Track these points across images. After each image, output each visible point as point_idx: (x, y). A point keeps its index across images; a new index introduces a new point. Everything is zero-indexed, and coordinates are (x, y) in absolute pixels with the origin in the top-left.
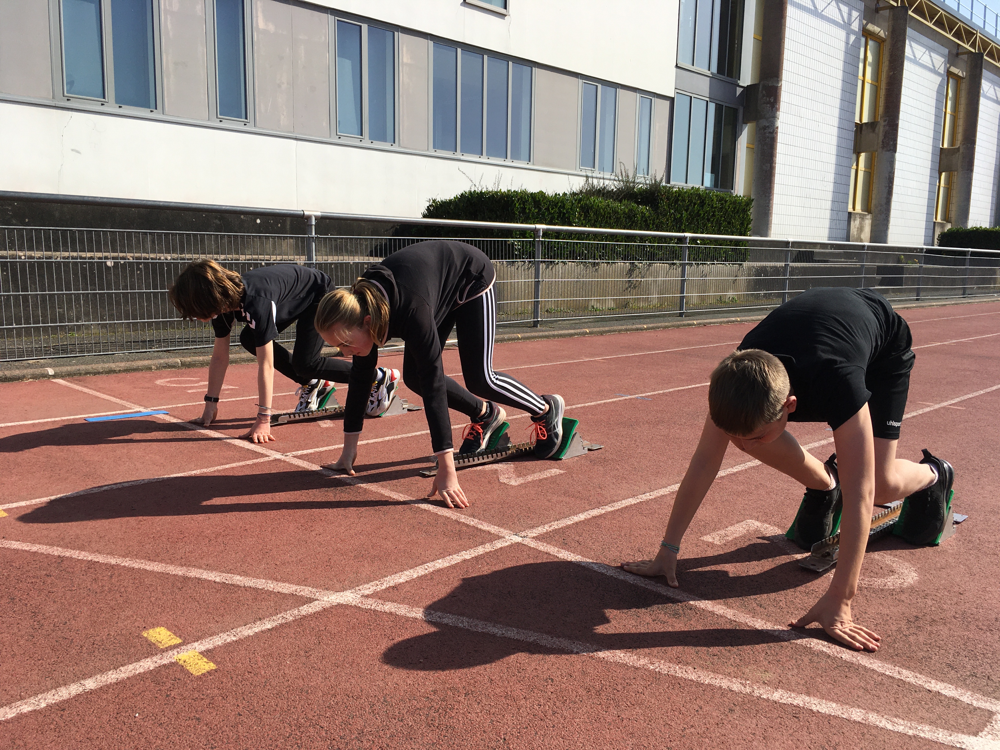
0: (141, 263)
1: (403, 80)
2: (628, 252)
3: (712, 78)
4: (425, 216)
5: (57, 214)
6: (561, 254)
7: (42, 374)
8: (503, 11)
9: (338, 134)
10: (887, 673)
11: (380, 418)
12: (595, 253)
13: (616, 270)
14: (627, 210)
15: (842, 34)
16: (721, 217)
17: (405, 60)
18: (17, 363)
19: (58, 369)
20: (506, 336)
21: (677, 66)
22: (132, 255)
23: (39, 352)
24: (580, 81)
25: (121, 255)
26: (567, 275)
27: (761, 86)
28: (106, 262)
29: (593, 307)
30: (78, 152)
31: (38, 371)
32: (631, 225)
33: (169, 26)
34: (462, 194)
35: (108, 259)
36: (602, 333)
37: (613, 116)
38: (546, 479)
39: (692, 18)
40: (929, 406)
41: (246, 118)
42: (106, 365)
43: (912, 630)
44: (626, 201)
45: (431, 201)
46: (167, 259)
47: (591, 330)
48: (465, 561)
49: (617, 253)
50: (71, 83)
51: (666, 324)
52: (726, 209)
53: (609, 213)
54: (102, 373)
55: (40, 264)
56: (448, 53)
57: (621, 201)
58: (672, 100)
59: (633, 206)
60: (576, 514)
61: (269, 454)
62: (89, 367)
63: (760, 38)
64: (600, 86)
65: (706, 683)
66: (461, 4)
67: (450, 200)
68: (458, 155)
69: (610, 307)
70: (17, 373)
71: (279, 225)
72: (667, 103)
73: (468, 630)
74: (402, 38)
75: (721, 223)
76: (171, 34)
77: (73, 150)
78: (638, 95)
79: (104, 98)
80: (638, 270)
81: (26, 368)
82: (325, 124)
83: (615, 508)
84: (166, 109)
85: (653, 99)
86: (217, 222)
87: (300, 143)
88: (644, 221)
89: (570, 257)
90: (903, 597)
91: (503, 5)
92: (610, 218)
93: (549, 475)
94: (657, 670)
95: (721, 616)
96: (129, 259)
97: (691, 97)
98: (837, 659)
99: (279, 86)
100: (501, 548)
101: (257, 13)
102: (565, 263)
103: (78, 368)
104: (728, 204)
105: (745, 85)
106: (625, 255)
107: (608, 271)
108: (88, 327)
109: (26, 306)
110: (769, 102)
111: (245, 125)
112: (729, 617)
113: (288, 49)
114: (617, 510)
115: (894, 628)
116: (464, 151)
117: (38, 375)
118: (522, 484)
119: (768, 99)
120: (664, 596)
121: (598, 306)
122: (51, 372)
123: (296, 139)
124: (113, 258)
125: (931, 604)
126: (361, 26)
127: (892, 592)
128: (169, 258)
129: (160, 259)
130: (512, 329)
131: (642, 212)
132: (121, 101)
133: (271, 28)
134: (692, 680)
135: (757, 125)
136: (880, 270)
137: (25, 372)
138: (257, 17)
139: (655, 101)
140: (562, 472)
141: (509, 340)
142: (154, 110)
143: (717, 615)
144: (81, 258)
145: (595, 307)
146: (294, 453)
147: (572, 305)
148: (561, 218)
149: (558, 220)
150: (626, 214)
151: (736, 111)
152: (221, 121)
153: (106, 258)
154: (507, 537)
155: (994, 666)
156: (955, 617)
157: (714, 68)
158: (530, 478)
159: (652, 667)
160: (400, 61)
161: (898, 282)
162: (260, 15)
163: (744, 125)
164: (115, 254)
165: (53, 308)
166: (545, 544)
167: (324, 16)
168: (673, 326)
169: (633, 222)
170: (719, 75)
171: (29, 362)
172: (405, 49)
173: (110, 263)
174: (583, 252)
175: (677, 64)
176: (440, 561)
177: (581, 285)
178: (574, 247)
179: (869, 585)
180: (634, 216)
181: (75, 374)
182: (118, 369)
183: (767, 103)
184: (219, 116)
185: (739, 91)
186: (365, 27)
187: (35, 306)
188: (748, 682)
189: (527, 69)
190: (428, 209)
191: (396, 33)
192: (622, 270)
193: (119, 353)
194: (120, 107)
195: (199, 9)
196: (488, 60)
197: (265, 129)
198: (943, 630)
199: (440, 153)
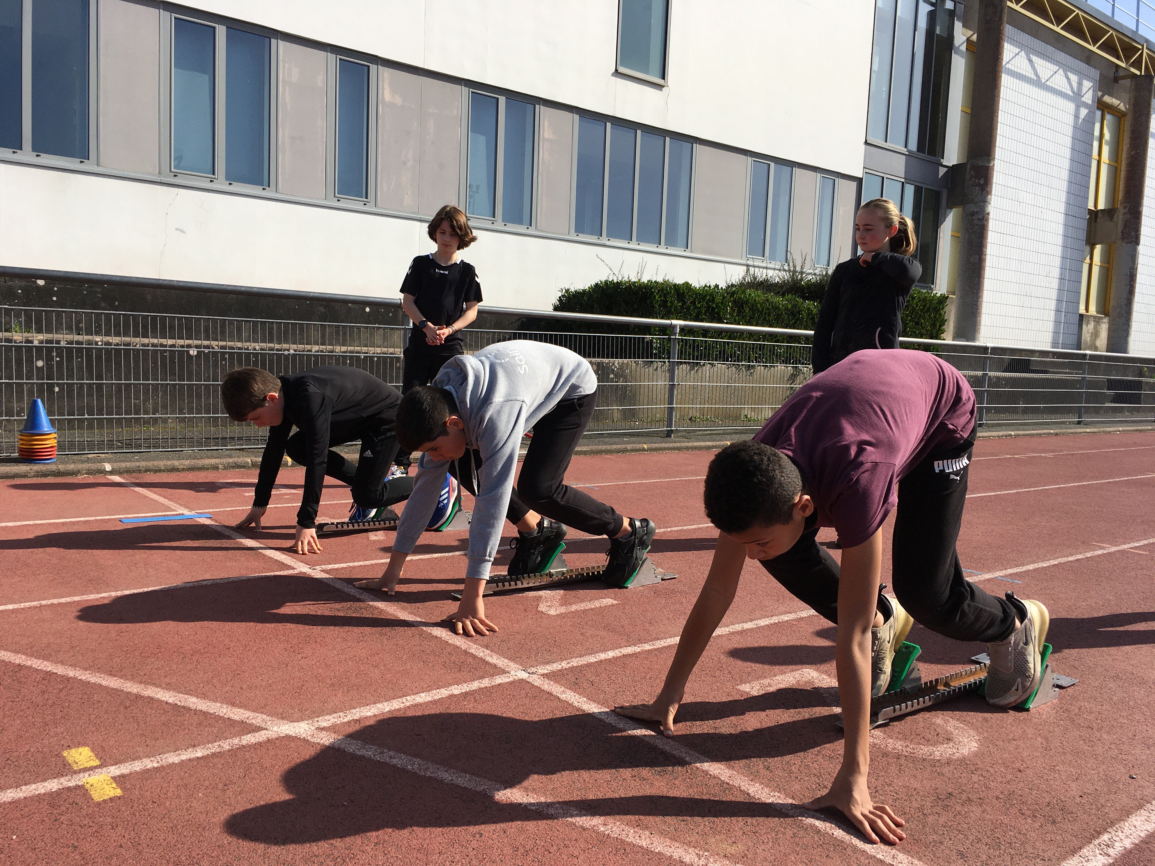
0: (226, 353)
1: (543, 157)
2: (790, 354)
3: (910, 155)
4: (556, 309)
5: (149, 297)
6: (709, 354)
7: (99, 470)
8: (660, 81)
10: (878, 856)
11: (440, 533)
12: (750, 354)
13: (776, 374)
14: (790, 306)
15: (1071, 107)
16: (907, 316)
17: (546, 135)
18: (75, 457)
19: (116, 465)
20: (629, 447)
21: (866, 143)
22: (216, 343)
23: (101, 446)
24: (750, 159)
25: (206, 343)
26: (715, 378)
27: (969, 166)
28: (188, 351)
29: (746, 416)
30: (183, 232)
31: (93, 466)
32: (795, 323)
33: (287, 100)
34: (597, 284)
35: (191, 347)
37: (787, 198)
38: (592, 609)
39: (885, 89)
40: (1104, 548)
41: (367, 198)
42: (169, 463)
43: (938, 809)
44: (790, 296)
45: (564, 291)
46: (255, 349)
48: (452, 696)
49: (777, 355)
50: (179, 158)
52: (913, 307)
53: (768, 309)
54: (164, 471)
55: (118, 351)
56: (597, 127)
57: (783, 295)
58: (860, 181)
59: (797, 301)
60: (604, 650)
61: (295, 567)
62: (150, 464)
63: (969, 111)
64: (772, 165)
65: (657, 851)
66: (613, 75)
67: (584, 291)
68: (604, 240)
69: (766, 417)
70: (71, 467)
71: (391, 315)
72: (854, 185)
73: (416, 773)
74: (543, 111)
75: (908, 324)
76: (289, 106)
77: (177, 229)
78: (819, 175)
79: (214, 174)
80: (802, 375)
81: (83, 462)
83: (655, 647)
84: (280, 187)
85: (837, 180)
86: (322, 309)
88: (811, 319)
89: (720, 358)
90: (945, 770)
91: (661, 75)
92: (769, 315)
93: (598, 605)
94: (606, 833)
95: (715, 777)
96: (213, 348)
97: (883, 178)
98: (827, 835)
99: (405, 163)
100: (500, 684)
101: (383, 85)
102: (712, 364)
103: (138, 464)
104: (915, 301)
105: (951, 165)
106: (787, 357)
107: (765, 376)
108: (165, 421)
109: (100, 396)
110: (979, 185)
111: (365, 204)
112: (723, 779)
113: (415, 124)
114: (655, 650)
115: (915, 805)
116: (610, 235)
117: (94, 470)
118: (562, 614)
119: (977, 181)
120: (659, 749)
121: (752, 415)
122: (108, 467)
123: (420, 220)
124: (197, 347)
125: (976, 780)
126: (498, 99)
127: (935, 763)
128: (257, 348)
129: (247, 349)
130: (640, 438)
131: (809, 309)
132: (232, 177)
133: (398, 100)
134: (641, 847)
135: (964, 209)
136: (1112, 384)
137: (80, 466)
138: (383, 89)
139: (839, 182)
140: (615, 602)
141: (632, 450)
142: (267, 188)
143: (710, 775)
144: (162, 345)
145: (749, 416)
146: (323, 567)
147: (721, 413)
148: (710, 314)
149: (706, 315)
150: (789, 310)
151: (937, 195)
152: (338, 200)
153: (189, 346)
154: (512, 673)
155: (1016, 858)
156: (997, 798)
157: (913, 145)
158: (574, 608)
159: (602, 829)
160: (541, 136)
161: (1136, 399)
162: (386, 86)
163: (948, 210)
164: (198, 342)
165: (128, 397)
166: (552, 683)
167: (457, 88)
169: (798, 319)
170: (919, 153)
171: (89, 456)
172: (546, 123)
173: (193, 352)
174: (735, 353)
175: (866, 140)
176: (423, 695)
177: (733, 391)
178: (724, 346)
179: (911, 753)
180: (798, 312)
181: (134, 471)
182: (182, 467)
183: (976, 186)
184: (337, 195)
185: (942, 171)
186: (502, 100)
187: (110, 397)
188: (706, 854)
189: (686, 145)
190: (560, 300)
191: (537, 106)
192: (782, 375)
193: (187, 450)
194: (230, 184)
195: (320, 80)
196: (641, 135)
197: (386, 209)
198: (976, 811)
199: (582, 238)
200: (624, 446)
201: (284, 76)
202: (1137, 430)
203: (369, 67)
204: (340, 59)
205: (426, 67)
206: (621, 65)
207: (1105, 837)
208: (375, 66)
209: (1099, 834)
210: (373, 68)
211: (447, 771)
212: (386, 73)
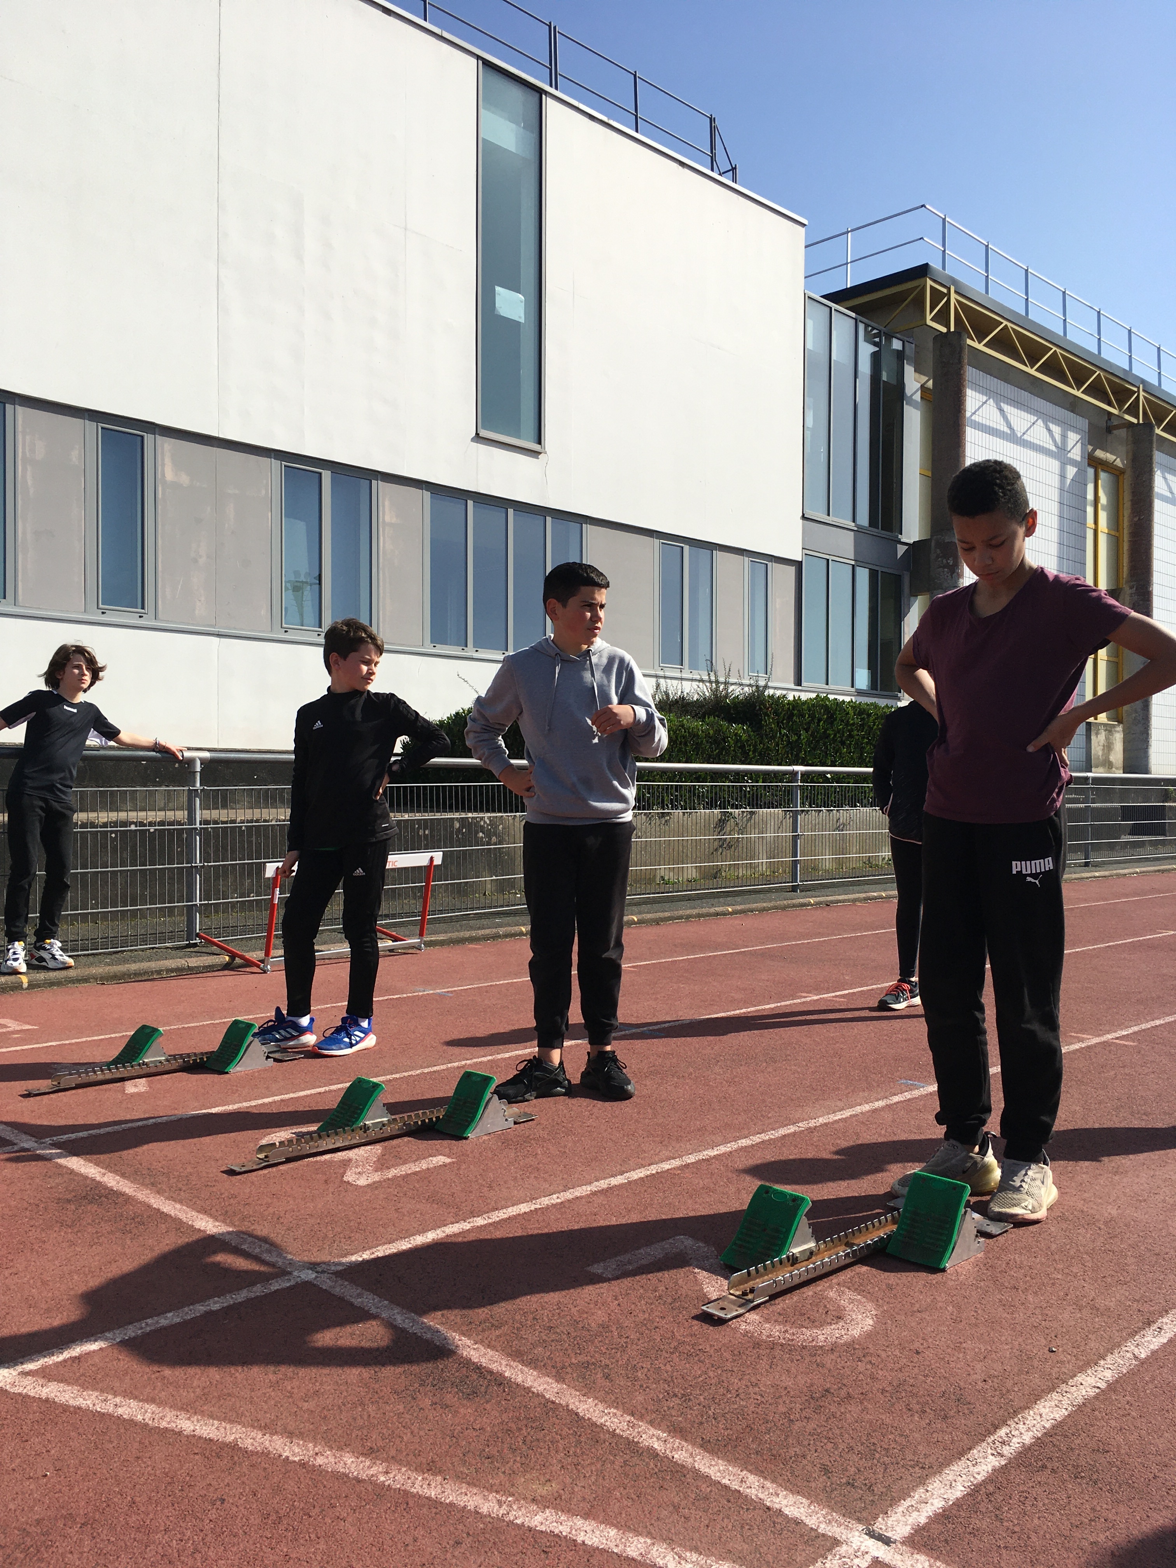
1: (384, 547)
2: (716, 794)
3: (859, 531)
8: (536, 447)
9: (284, 625)
11: (227, 1076)
12: (663, 797)
13: (698, 821)
14: (711, 732)
15: (1054, 465)
16: (863, 738)
17: (387, 519)
21: (804, 517)
24: (657, 541)
27: (933, 544)
29: (663, 878)
32: (719, 755)
33: (30, 482)
34: (457, 713)
36: (657, 922)
37: (708, 590)
39: (823, 449)
40: (1082, 1040)
41: (143, 608)
44: (712, 718)
47: (640, 917)
48: (210, 1313)
49: (699, 796)
51: (765, 905)
52: (869, 726)
53: (684, 737)
56: (453, 507)
57: (703, 718)
58: (799, 565)
59: (721, 726)
60: (424, 1231)
63: (930, 474)
64: (686, 548)
66: (473, 440)
68: (470, 652)
69: (690, 877)
72: (792, 570)
74: (382, 488)
75: (864, 748)
76: (32, 491)
78: (746, 559)
80: (732, 820)
82: (264, 612)
83: (490, 1221)
84: (21, 598)
85: (770, 564)
87: (223, 640)
88: (740, 747)
90: (828, 1360)
91: (536, 438)
92: (685, 744)
97: (828, 560)
99: (195, 561)
100: (276, 1291)
101: (163, 459)
104: (871, 719)
105: (911, 541)
106: (712, 798)
107: (685, 823)
110: (947, 566)
111: (140, 617)
113: (209, 509)
114: (490, 1224)
115: (782, 1409)
116: (478, 645)
118: (374, 1183)
119: (944, 561)
121: (670, 876)
123: (219, 635)
125: (862, 1370)
126: (320, 474)
127: (815, 1351)
130: (518, 918)
131: (736, 735)
133: (185, 479)
136: (1127, 813)
138: (163, 465)
139: (773, 567)
140: (448, 1160)
142: (2, 600)
145: (666, 878)
146: (55, 1138)
150: (711, 738)
151: (898, 579)
152: (103, 613)
154: (296, 1273)
157: (864, 519)
158: (392, 1173)
160: (381, 520)
162: (168, 461)
163: (912, 598)
166: (346, 1283)
167: (265, 461)
168: (776, 908)
169: (724, 748)
170: (870, 529)
172: (387, 503)
175: (803, 515)
176: (170, 1315)
177: (643, 847)
180: (724, 740)
183: (944, 567)
184: (101, 606)
185: (901, 550)
186: (326, 475)
188: (510, 1499)
189: (574, 526)
191: (374, 482)
192: (707, 822)
195: (75, 456)
196: (514, 514)
197: (172, 622)
198: (854, 1409)
199: (441, 649)
200: (494, 930)
201: (24, 452)
202: (1159, 871)
203: (142, 437)
204: (102, 428)
205: (221, 436)
206: (484, 428)
207: (1002, 1432)
208: (151, 437)
209: (996, 1428)
210: (149, 438)
211: (189, 1419)
212: (167, 445)
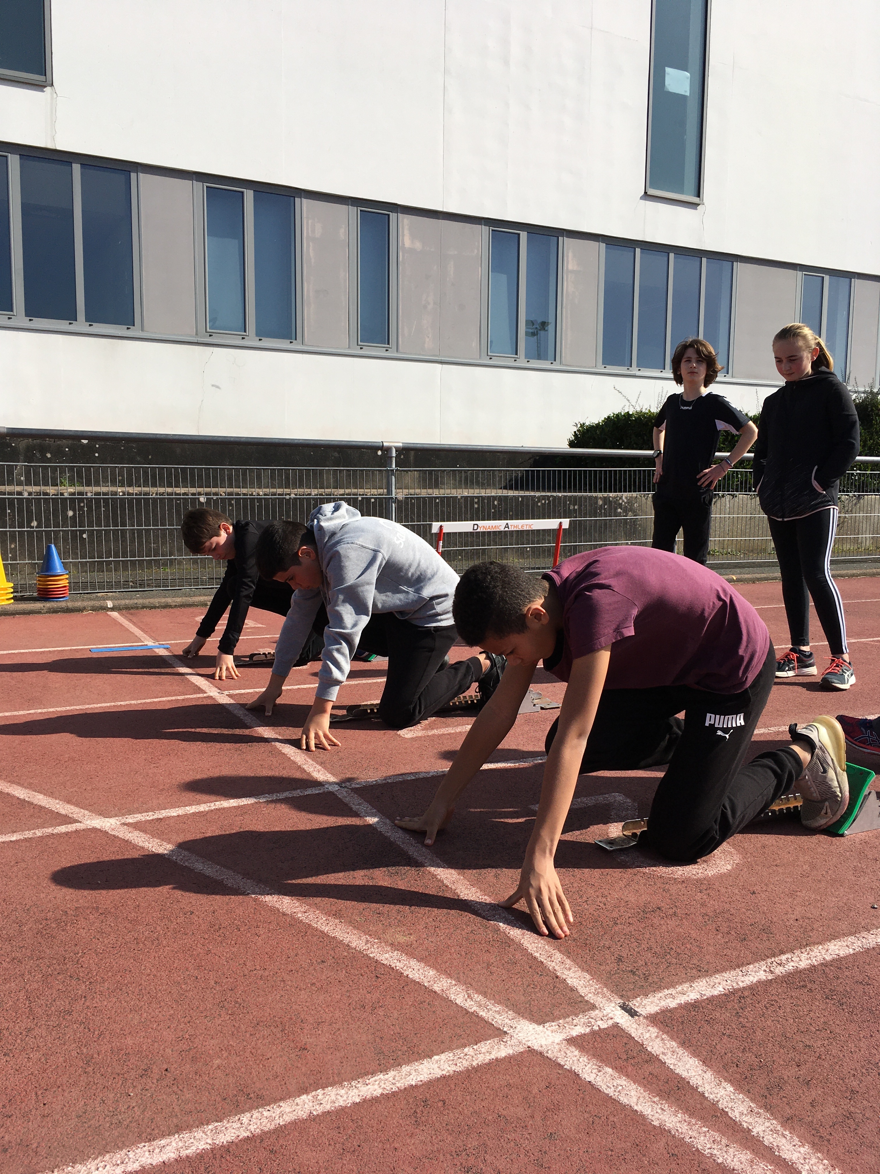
0: (232, 499)
1: (567, 290)
4: (572, 444)
6: (728, 484)
7: (102, 607)
8: (695, 200)
9: (489, 354)
17: (570, 267)
18: (86, 596)
19: (117, 603)
22: (224, 490)
23: (110, 585)
24: (800, 273)
25: (214, 490)
26: (736, 509)
28: (199, 499)
30: (218, 387)
31: (97, 603)
33: (312, 254)
36: (753, 581)
37: (845, 313)
41: (388, 344)
42: (163, 600)
45: (579, 426)
46: (259, 495)
47: (739, 576)
50: (213, 320)
51: (855, 572)
54: (158, 607)
55: (138, 501)
56: (625, 254)
61: (207, 691)
62: (146, 601)
64: (827, 278)
66: (641, 198)
68: (634, 371)
70: (79, 604)
71: (402, 457)
74: (567, 243)
76: (313, 261)
77: (213, 386)
79: (245, 332)
81: (91, 599)
82: (475, 344)
84: (306, 340)
86: (336, 454)
87: (445, 366)
89: (742, 488)
91: (696, 193)
96: (221, 495)
99: (425, 307)
100: (310, 795)
101: (403, 232)
103: (136, 601)
108: (180, 562)
109: (124, 540)
111: (387, 350)
113: (435, 267)
116: (640, 365)
117: (97, 607)
122: (110, 604)
123: (442, 363)
124: (207, 494)
126: (519, 234)
128: (261, 493)
129: (252, 495)
132: (261, 334)
133: (418, 246)
137: (85, 604)
138: (403, 236)
142: (294, 341)
144: (176, 494)
146: (233, 692)
152: (361, 348)
153: (200, 494)
160: (565, 268)
162: (406, 232)
164: (208, 490)
165: (148, 542)
167: (477, 228)
168: (865, 574)
171: (99, 595)
172: (570, 255)
173: (202, 499)
181: (132, 608)
182: (174, 604)
184: (359, 343)
186: (524, 235)
187: (132, 541)
189: (727, 265)
190: (575, 435)
191: (560, 239)
193: (186, 589)
194: (260, 340)
195: (342, 233)
196: (675, 258)
197: (411, 354)
198: (671, 925)
199: (611, 369)
201: (308, 233)
203: (389, 215)
204: (361, 211)
205: (445, 210)
206: (652, 186)
208: (395, 215)
210: (393, 216)
212: (406, 221)
